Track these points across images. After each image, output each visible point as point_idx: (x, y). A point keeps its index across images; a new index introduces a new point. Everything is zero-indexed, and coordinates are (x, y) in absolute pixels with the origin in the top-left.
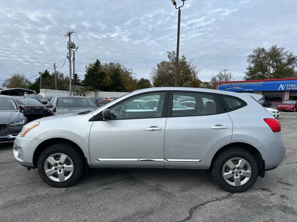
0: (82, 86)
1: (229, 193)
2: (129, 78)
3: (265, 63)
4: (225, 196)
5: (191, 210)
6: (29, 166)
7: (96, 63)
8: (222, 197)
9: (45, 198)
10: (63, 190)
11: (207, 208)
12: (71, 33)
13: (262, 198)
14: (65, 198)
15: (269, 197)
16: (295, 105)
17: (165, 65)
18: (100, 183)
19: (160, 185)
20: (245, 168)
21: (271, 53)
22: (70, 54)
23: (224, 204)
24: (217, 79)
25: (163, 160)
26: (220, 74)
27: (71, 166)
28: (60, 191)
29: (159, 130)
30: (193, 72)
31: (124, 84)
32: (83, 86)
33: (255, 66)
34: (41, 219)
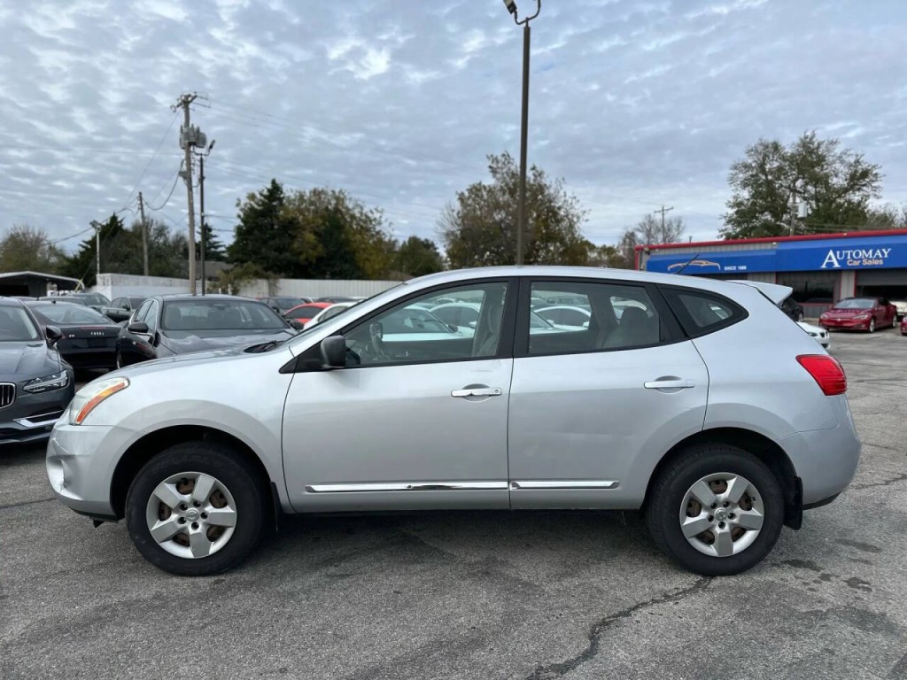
0: (227, 263)
1: (700, 578)
2: (373, 236)
3: (781, 186)
4: (688, 587)
5: (593, 632)
6: (98, 512)
7: (269, 190)
8: (681, 590)
9: (153, 608)
10: (204, 583)
11: (638, 622)
12: (190, 99)
13: (796, 589)
14: (214, 606)
15: (814, 586)
16: (873, 311)
17: (482, 196)
18: (315, 559)
19: (495, 561)
20: (746, 502)
21: (799, 155)
22: (189, 164)
23: (689, 611)
24: (640, 235)
25: (504, 484)
26: (649, 221)
27: (228, 510)
28: (195, 586)
29: (490, 396)
30: (567, 216)
31: (357, 254)
32: (232, 262)
33: (753, 196)
34: (149, 671)
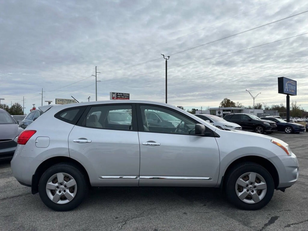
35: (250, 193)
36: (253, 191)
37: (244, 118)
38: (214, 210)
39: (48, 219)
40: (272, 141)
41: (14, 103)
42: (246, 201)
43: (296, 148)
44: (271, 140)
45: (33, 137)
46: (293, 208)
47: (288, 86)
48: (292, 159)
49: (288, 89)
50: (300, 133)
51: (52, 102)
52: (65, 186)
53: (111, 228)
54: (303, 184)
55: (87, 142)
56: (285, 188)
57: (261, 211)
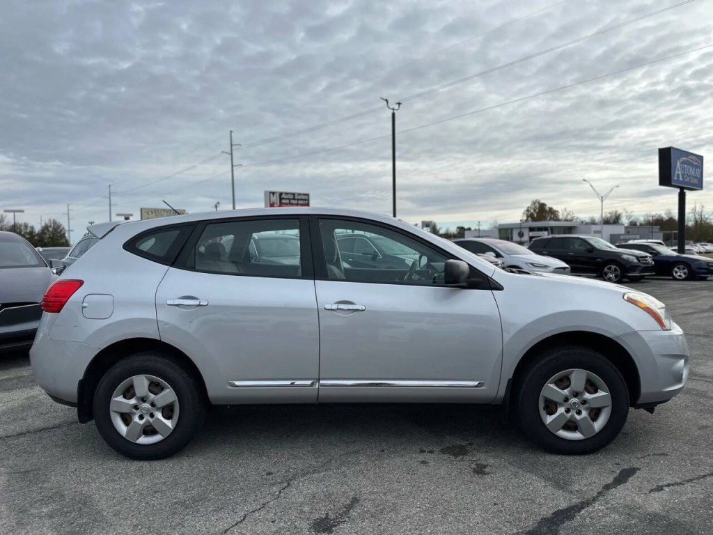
35: (572, 416)
36: (579, 413)
37: (576, 246)
38: (490, 454)
39: (116, 478)
40: (625, 298)
41: (46, 220)
42: (564, 434)
43: (695, 313)
44: (624, 295)
45: (77, 296)
46: (673, 450)
47: (683, 169)
48: (671, 337)
49: (683, 175)
50: (708, 279)
51: (132, 215)
52: (153, 405)
53: (256, 496)
54: (703, 394)
55: (199, 305)
56: (656, 404)
57: (600, 457)
